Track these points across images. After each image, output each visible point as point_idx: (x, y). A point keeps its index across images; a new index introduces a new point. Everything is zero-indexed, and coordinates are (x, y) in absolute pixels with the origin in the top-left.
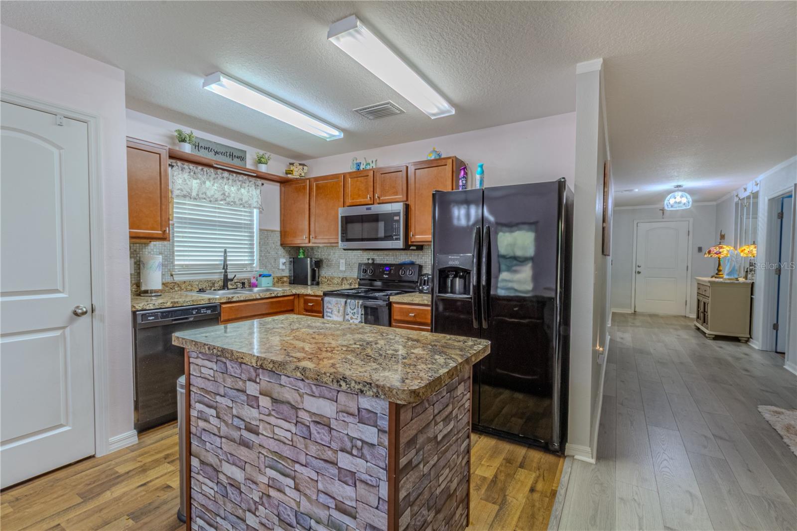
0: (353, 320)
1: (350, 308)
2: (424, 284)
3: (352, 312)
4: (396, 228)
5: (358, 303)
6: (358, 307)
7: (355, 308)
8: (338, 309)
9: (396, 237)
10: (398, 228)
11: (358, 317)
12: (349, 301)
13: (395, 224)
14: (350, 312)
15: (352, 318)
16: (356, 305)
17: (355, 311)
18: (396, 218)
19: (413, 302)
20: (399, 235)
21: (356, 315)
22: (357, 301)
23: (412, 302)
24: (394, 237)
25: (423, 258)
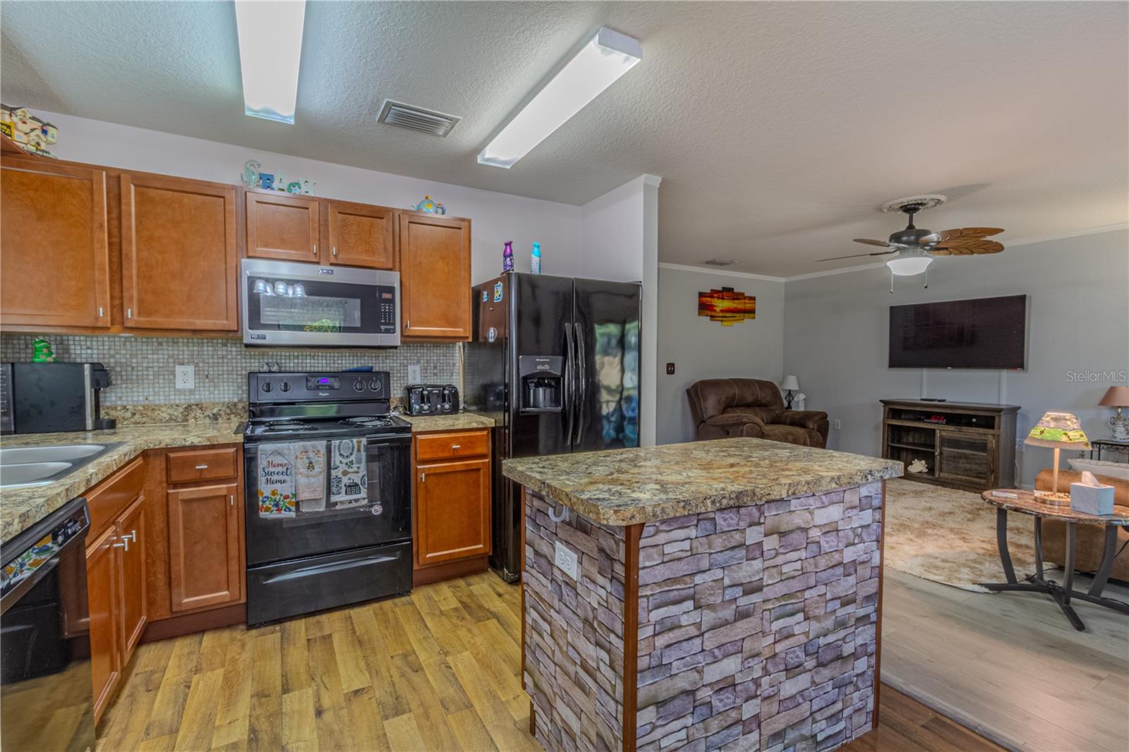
0: (349, 476)
1: (341, 455)
2: (423, 401)
3: (345, 461)
4: (385, 312)
5: (359, 442)
6: (359, 450)
7: (351, 454)
8: (307, 461)
9: (387, 327)
10: (389, 313)
11: (359, 468)
12: (335, 443)
13: (385, 306)
14: (341, 462)
15: (345, 473)
16: (353, 447)
17: (353, 458)
18: (386, 296)
19: (455, 428)
20: (394, 324)
21: (355, 466)
22: (355, 440)
23: (452, 428)
24: (383, 327)
25: (388, 361)
